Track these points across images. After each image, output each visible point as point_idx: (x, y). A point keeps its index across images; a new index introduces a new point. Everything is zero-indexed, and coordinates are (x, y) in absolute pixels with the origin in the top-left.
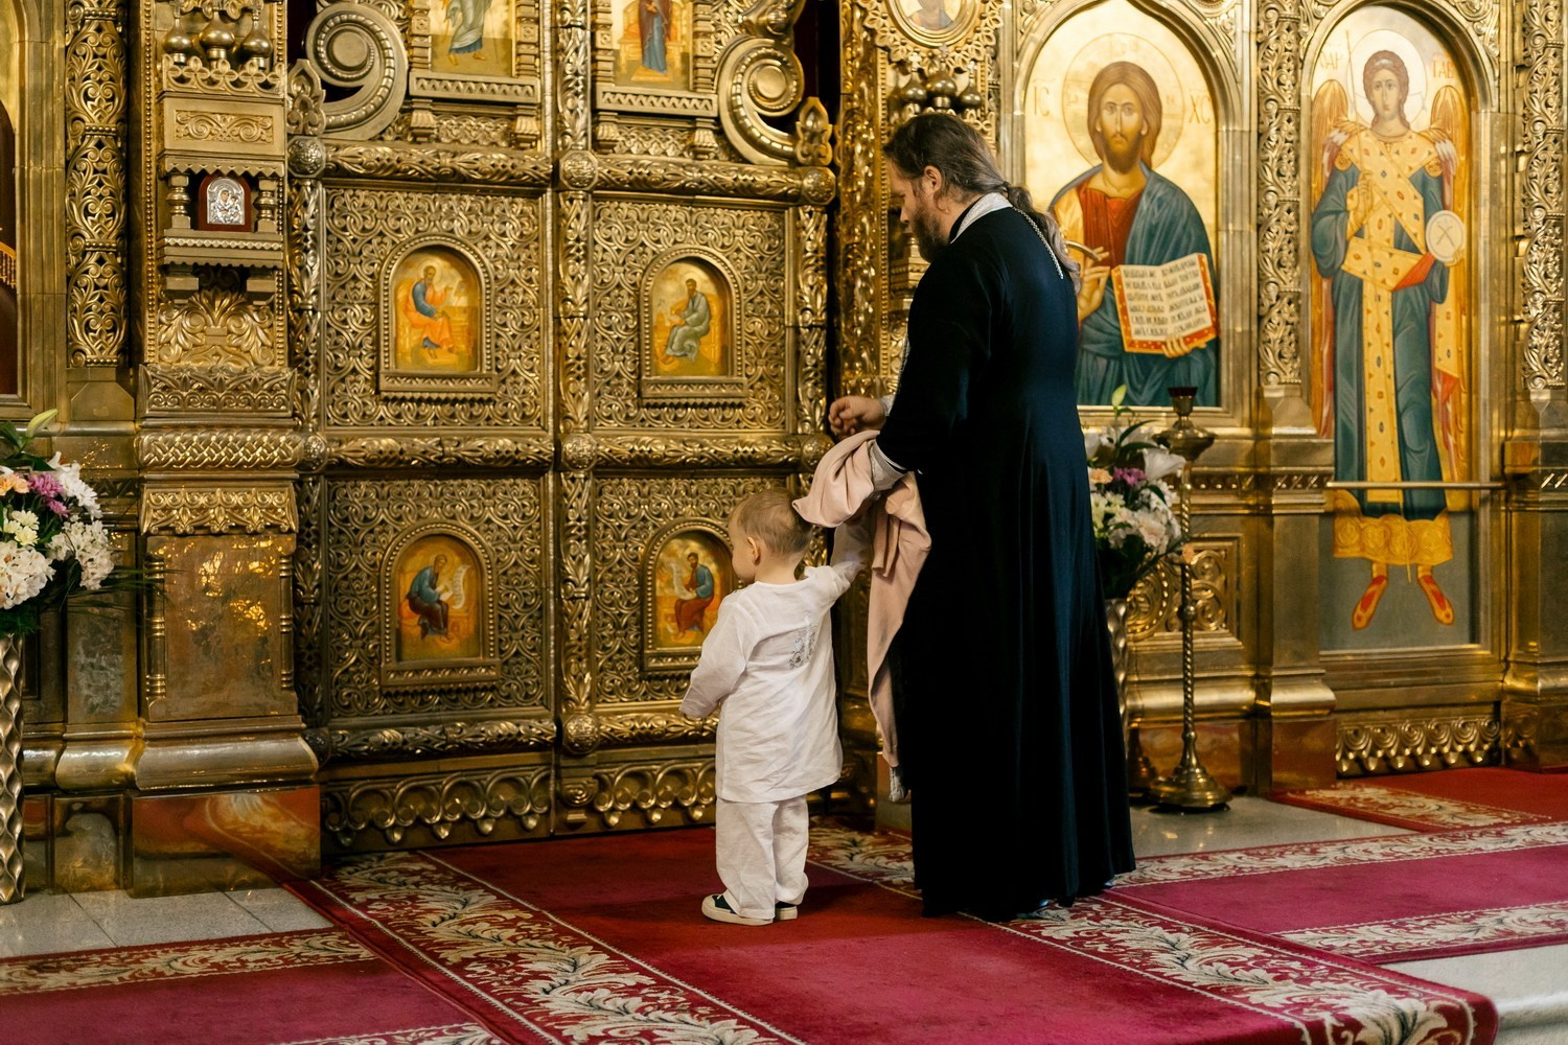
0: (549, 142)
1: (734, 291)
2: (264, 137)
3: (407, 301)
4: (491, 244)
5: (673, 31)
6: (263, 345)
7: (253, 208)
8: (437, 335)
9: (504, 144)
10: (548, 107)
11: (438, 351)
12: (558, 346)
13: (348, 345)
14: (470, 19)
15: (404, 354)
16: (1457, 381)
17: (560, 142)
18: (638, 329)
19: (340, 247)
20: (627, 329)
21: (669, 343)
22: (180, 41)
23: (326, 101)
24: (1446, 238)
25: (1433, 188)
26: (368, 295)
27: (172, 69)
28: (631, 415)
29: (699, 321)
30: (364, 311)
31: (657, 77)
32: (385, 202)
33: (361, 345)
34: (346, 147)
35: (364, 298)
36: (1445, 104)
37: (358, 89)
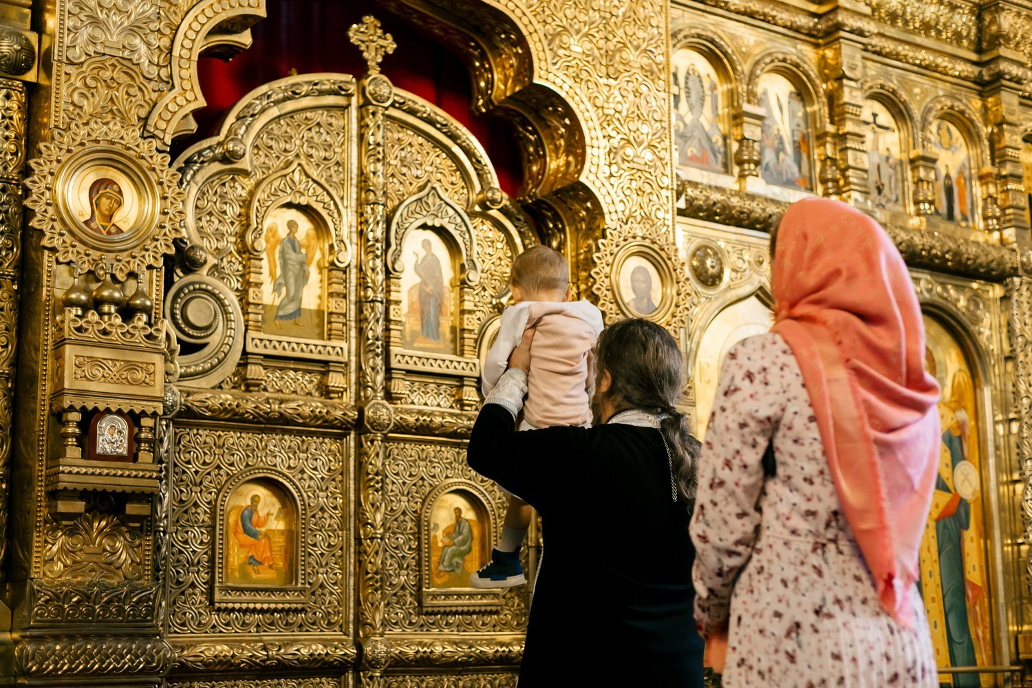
0: (353, 395)
1: (492, 518)
2: (147, 380)
3: (237, 524)
4: (305, 476)
5: (444, 308)
6: (132, 561)
7: (135, 440)
8: (260, 554)
9: (317, 394)
10: (353, 366)
11: (260, 567)
12: (359, 563)
13: (188, 562)
14: (292, 293)
15: (233, 570)
16: (980, 588)
17: (362, 394)
18: (419, 549)
19: (184, 477)
20: (410, 549)
21: (441, 561)
22: (79, 297)
23: (180, 354)
24: (966, 481)
25: (956, 444)
26: (206, 519)
27: (74, 321)
28: (414, 621)
29: (464, 542)
30: (202, 533)
31: (431, 344)
32: (222, 440)
33: (199, 562)
34: (194, 393)
35: (203, 521)
36: (959, 383)
37: (205, 345)
